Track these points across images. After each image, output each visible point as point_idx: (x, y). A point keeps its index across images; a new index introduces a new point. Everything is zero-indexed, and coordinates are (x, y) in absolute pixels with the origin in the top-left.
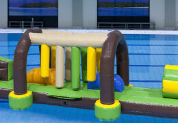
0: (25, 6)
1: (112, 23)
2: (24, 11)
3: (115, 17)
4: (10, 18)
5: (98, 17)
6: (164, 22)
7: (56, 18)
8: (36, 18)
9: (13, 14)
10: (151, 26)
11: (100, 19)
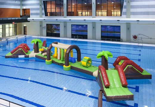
0: (77, 31)
1: (106, 39)
2: (77, 33)
3: (108, 36)
4: (72, 35)
5: (101, 36)
6: (126, 39)
7: (87, 35)
8: (79, 35)
9: (73, 33)
10: (121, 40)
11: (102, 37)
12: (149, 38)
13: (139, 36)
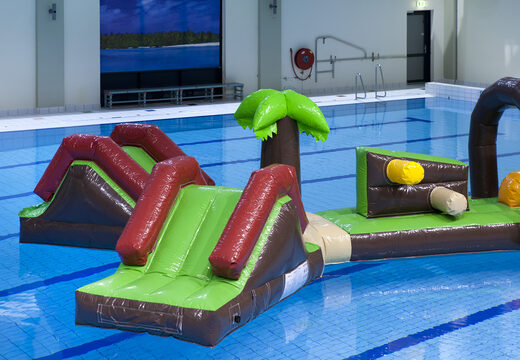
5: (103, 76)
10: (228, 92)
11: (108, 81)
12: (366, 58)
13: (322, 53)
